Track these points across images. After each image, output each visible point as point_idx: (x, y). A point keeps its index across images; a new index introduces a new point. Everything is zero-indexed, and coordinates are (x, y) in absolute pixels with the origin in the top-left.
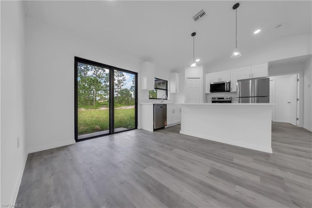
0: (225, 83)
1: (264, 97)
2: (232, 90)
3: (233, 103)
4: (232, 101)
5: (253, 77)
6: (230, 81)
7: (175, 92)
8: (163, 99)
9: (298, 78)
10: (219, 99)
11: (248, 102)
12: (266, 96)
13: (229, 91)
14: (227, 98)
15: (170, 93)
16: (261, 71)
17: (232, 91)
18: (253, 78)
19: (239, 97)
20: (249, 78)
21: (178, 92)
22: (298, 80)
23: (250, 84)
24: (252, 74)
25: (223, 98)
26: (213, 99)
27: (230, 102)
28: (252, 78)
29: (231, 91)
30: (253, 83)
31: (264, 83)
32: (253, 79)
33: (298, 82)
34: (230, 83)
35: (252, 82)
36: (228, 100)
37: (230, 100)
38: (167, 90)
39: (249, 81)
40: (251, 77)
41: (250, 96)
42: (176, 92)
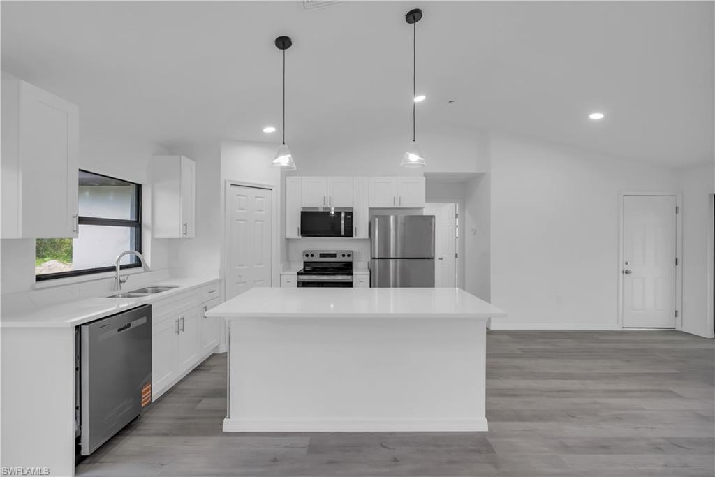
0: (340, 213)
1: (425, 258)
2: (356, 235)
5: (400, 204)
6: (353, 209)
7: (177, 234)
8: (122, 267)
9: (457, 212)
10: (322, 255)
13: (350, 235)
14: (343, 255)
15: (153, 240)
17: (357, 237)
18: (401, 207)
20: (392, 206)
21: (191, 234)
22: (456, 215)
24: (398, 197)
25: (334, 255)
26: (307, 255)
28: (398, 207)
29: (354, 237)
33: (457, 219)
34: (351, 214)
36: (346, 259)
37: (350, 259)
38: (137, 224)
40: (396, 203)
42: (186, 234)
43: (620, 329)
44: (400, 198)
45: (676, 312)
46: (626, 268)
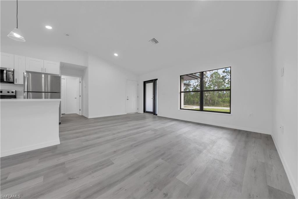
0: (3, 70)
3: (20, 98)
4: (17, 96)
5: (45, 72)
6: (14, 70)
11: (41, 98)
12: (58, 93)
13: (13, 83)
14: (8, 92)
16: (54, 69)
18: (46, 73)
19: (28, 92)
20: (41, 72)
22: (80, 82)
23: (43, 79)
24: (44, 68)
25: (1, 92)
27: (15, 97)
29: (15, 83)
30: (46, 78)
31: (56, 80)
32: (46, 75)
34: (13, 72)
35: (45, 76)
36: (10, 94)
37: (14, 94)
39: (42, 76)
40: (43, 71)
41: (43, 91)
43: (126, 114)
44: (45, 69)
45: (138, 109)
46: (128, 98)
